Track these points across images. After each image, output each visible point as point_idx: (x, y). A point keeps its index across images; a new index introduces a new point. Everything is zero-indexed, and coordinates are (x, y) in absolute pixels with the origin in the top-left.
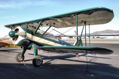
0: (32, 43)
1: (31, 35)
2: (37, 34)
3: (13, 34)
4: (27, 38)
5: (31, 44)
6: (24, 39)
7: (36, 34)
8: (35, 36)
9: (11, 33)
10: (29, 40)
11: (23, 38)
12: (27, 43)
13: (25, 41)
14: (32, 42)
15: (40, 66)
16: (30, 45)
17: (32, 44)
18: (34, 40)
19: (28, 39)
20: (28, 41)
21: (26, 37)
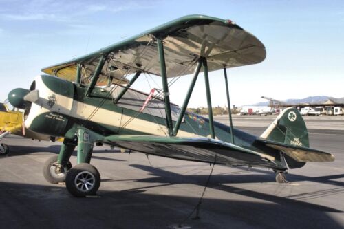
0: (75, 125)
1: (71, 100)
2: (94, 97)
3: (20, 97)
4: (57, 110)
5: (74, 128)
6: (48, 113)
7: (90, 96)
8: (85, 105)
9: (14, 95)
10: (65, 116)
11: (44, 110)
12: (58, 126)
13: (52, 119)
14: (73, 121)
15: (87, 196)
16: (70, 131)
17: (77, 129)
18: (81, 115)
19: (61, 112)
20: (60, 119)
21: (51, 106)
